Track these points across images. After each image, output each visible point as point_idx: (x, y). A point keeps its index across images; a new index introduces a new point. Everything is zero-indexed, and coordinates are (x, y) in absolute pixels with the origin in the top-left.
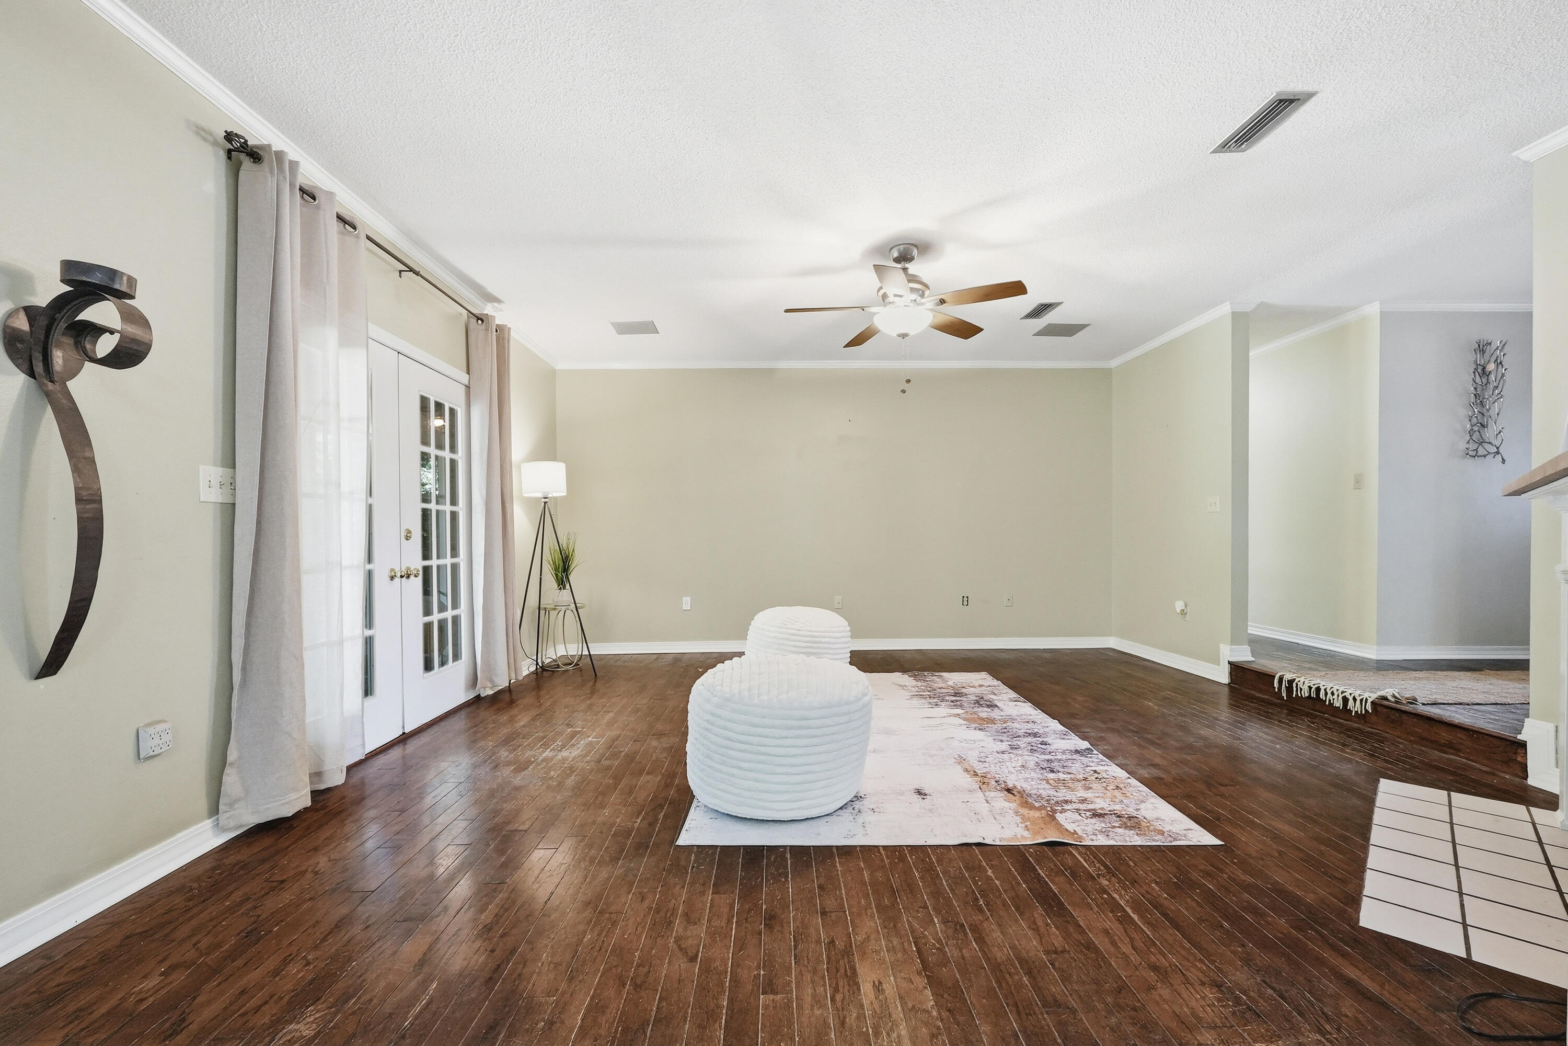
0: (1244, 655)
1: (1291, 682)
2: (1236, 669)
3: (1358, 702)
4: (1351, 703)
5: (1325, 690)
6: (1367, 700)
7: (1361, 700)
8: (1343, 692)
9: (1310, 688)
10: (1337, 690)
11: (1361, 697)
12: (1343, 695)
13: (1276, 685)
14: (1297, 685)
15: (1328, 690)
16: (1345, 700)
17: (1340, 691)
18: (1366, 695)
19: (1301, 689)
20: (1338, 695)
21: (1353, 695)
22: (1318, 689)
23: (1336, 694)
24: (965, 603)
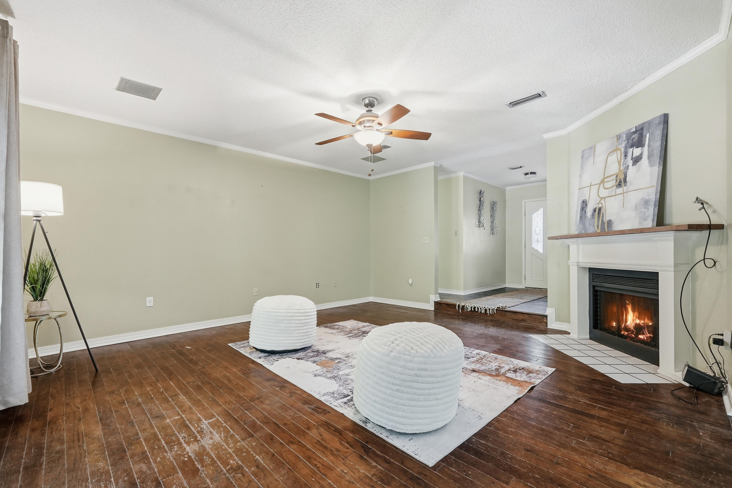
0: (438, 299)
1: (463, 306)
2: (436, 303)
3: (491, 310)
4: (488, 311)
5: (478, 307)
6: (494, 309)
7: (492, 309)
8: (484, 308)
9: (472, 307)
10: (482, 307)
11: (492, 308)
12: (485, 308)
13: (457, 308)
14: (466, 307)
15: (479, 307)
16: (486, 310)
17: (483, 307)
18: (493, 307)
19: (468, 308)
20: (483, 309)
21: (488, 308)
22: (475, 308)
23: (482, 308)
24: (318, 287)
